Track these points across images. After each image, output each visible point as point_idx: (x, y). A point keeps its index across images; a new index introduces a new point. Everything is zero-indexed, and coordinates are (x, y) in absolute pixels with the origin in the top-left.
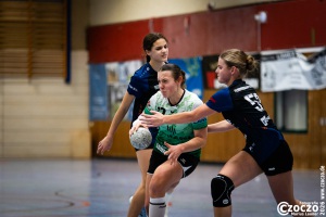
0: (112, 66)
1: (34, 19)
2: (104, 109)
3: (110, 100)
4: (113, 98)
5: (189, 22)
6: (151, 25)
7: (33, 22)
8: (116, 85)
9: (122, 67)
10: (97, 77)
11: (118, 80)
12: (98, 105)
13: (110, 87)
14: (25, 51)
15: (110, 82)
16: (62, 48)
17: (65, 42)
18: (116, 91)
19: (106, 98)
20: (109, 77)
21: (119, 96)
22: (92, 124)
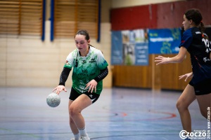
0: (126, 32)
1: (79, 4)
2: (120, 58)
3: (124, 53)
4: (126, 52)
5: (174, 7)
6: (150, 9)
7: (79, 5)
8: (128, 44)
9: (132, 33)
10: (116, 39)
11: (130, 41)
12: (116, 56)
13: (124, 45)
14: (73, 22)
15: (124, 42)
16: (95, 21)
17: (97, 18)
18: (128, 48)
19: (122, 51)
20: (124, 39)
21: (130, 50)
22: (113, 67)
